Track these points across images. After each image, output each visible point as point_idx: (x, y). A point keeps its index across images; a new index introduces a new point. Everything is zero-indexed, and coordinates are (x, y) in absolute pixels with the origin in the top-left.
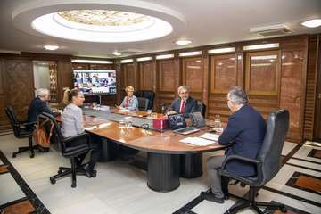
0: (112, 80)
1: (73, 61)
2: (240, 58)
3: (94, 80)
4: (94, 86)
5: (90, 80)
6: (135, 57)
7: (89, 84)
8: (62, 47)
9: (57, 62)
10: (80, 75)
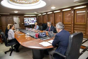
0: (35, 20)
1: (25, 15)
2: (72, 12)
3: (30, 21)
4: (30, 22)
5: (29, 21)
6: (42, 14)
7: (28, 22)
8: (19, 12)
9: (20, 16)
10: (26, 19)
